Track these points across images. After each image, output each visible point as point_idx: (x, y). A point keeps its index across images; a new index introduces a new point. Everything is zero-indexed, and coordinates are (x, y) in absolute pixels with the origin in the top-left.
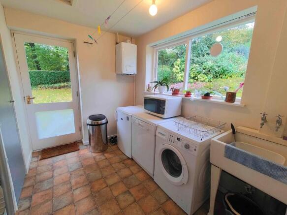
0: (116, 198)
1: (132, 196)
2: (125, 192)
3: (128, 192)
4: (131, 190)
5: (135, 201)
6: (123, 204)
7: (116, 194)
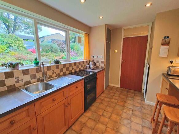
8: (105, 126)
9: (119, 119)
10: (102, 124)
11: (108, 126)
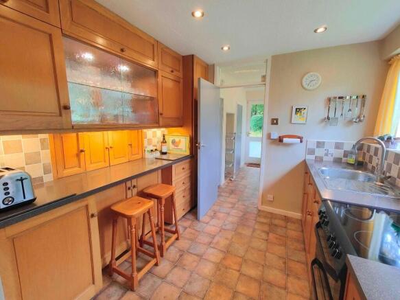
8: (244, 273)
9: (211, 293)
10: (251, 278)
11: (237, 274)
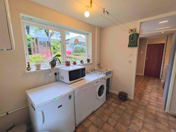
0: (114, 127)
1: (108, 119)
2: (108, 123)
3: (107, 122)
4: (105, 121)
5: (110, 117)
6: (115, 122)
7: (112, 128)
